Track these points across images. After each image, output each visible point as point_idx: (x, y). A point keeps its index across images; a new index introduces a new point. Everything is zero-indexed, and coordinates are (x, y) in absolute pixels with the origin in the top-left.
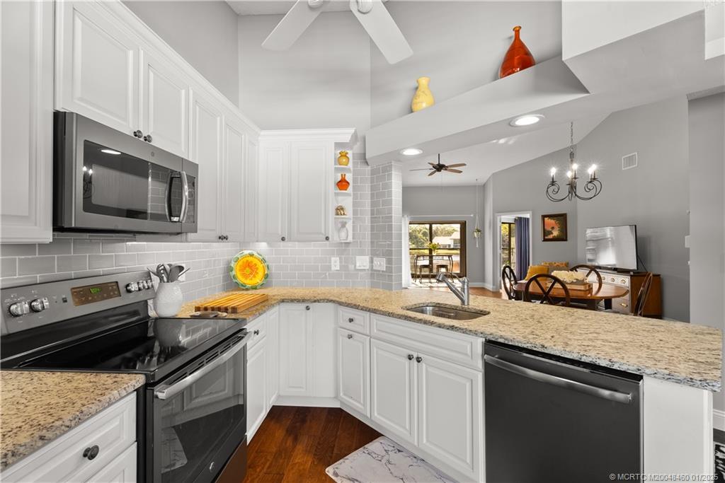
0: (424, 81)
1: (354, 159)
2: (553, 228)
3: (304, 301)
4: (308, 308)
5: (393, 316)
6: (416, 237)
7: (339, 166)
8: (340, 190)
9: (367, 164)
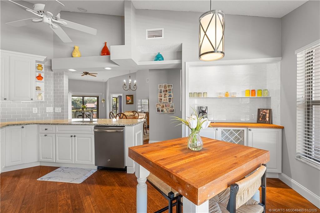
0: (77, 47)
1: (45, 68)
2: (129, 100)
3: (20, 124)
4: (23, 127)
5: (65, 125)
6: (76, 104)
7: (38, 70)
8: (38, 80)
9: (52, 71)
